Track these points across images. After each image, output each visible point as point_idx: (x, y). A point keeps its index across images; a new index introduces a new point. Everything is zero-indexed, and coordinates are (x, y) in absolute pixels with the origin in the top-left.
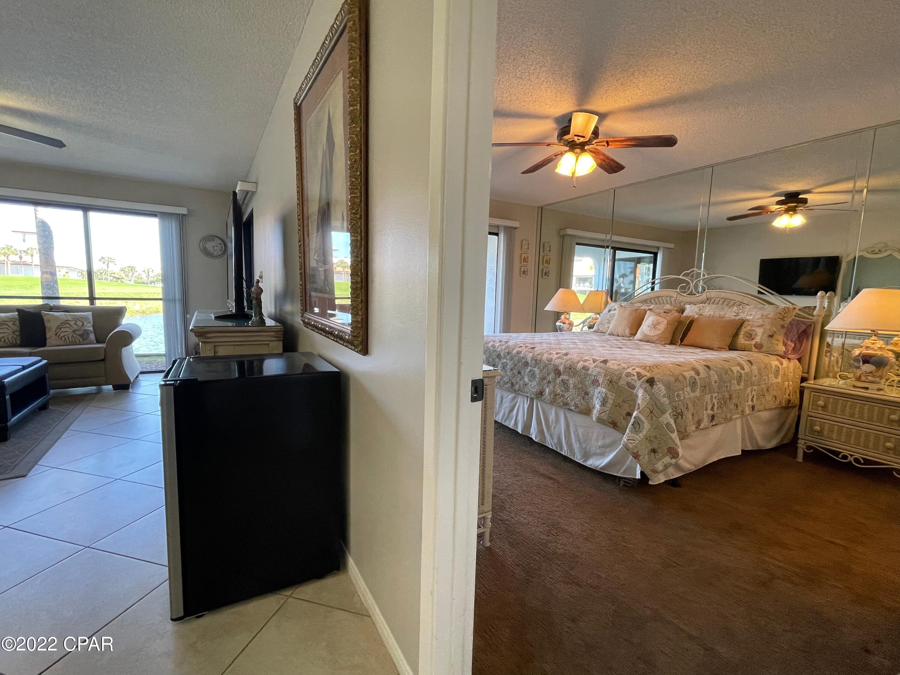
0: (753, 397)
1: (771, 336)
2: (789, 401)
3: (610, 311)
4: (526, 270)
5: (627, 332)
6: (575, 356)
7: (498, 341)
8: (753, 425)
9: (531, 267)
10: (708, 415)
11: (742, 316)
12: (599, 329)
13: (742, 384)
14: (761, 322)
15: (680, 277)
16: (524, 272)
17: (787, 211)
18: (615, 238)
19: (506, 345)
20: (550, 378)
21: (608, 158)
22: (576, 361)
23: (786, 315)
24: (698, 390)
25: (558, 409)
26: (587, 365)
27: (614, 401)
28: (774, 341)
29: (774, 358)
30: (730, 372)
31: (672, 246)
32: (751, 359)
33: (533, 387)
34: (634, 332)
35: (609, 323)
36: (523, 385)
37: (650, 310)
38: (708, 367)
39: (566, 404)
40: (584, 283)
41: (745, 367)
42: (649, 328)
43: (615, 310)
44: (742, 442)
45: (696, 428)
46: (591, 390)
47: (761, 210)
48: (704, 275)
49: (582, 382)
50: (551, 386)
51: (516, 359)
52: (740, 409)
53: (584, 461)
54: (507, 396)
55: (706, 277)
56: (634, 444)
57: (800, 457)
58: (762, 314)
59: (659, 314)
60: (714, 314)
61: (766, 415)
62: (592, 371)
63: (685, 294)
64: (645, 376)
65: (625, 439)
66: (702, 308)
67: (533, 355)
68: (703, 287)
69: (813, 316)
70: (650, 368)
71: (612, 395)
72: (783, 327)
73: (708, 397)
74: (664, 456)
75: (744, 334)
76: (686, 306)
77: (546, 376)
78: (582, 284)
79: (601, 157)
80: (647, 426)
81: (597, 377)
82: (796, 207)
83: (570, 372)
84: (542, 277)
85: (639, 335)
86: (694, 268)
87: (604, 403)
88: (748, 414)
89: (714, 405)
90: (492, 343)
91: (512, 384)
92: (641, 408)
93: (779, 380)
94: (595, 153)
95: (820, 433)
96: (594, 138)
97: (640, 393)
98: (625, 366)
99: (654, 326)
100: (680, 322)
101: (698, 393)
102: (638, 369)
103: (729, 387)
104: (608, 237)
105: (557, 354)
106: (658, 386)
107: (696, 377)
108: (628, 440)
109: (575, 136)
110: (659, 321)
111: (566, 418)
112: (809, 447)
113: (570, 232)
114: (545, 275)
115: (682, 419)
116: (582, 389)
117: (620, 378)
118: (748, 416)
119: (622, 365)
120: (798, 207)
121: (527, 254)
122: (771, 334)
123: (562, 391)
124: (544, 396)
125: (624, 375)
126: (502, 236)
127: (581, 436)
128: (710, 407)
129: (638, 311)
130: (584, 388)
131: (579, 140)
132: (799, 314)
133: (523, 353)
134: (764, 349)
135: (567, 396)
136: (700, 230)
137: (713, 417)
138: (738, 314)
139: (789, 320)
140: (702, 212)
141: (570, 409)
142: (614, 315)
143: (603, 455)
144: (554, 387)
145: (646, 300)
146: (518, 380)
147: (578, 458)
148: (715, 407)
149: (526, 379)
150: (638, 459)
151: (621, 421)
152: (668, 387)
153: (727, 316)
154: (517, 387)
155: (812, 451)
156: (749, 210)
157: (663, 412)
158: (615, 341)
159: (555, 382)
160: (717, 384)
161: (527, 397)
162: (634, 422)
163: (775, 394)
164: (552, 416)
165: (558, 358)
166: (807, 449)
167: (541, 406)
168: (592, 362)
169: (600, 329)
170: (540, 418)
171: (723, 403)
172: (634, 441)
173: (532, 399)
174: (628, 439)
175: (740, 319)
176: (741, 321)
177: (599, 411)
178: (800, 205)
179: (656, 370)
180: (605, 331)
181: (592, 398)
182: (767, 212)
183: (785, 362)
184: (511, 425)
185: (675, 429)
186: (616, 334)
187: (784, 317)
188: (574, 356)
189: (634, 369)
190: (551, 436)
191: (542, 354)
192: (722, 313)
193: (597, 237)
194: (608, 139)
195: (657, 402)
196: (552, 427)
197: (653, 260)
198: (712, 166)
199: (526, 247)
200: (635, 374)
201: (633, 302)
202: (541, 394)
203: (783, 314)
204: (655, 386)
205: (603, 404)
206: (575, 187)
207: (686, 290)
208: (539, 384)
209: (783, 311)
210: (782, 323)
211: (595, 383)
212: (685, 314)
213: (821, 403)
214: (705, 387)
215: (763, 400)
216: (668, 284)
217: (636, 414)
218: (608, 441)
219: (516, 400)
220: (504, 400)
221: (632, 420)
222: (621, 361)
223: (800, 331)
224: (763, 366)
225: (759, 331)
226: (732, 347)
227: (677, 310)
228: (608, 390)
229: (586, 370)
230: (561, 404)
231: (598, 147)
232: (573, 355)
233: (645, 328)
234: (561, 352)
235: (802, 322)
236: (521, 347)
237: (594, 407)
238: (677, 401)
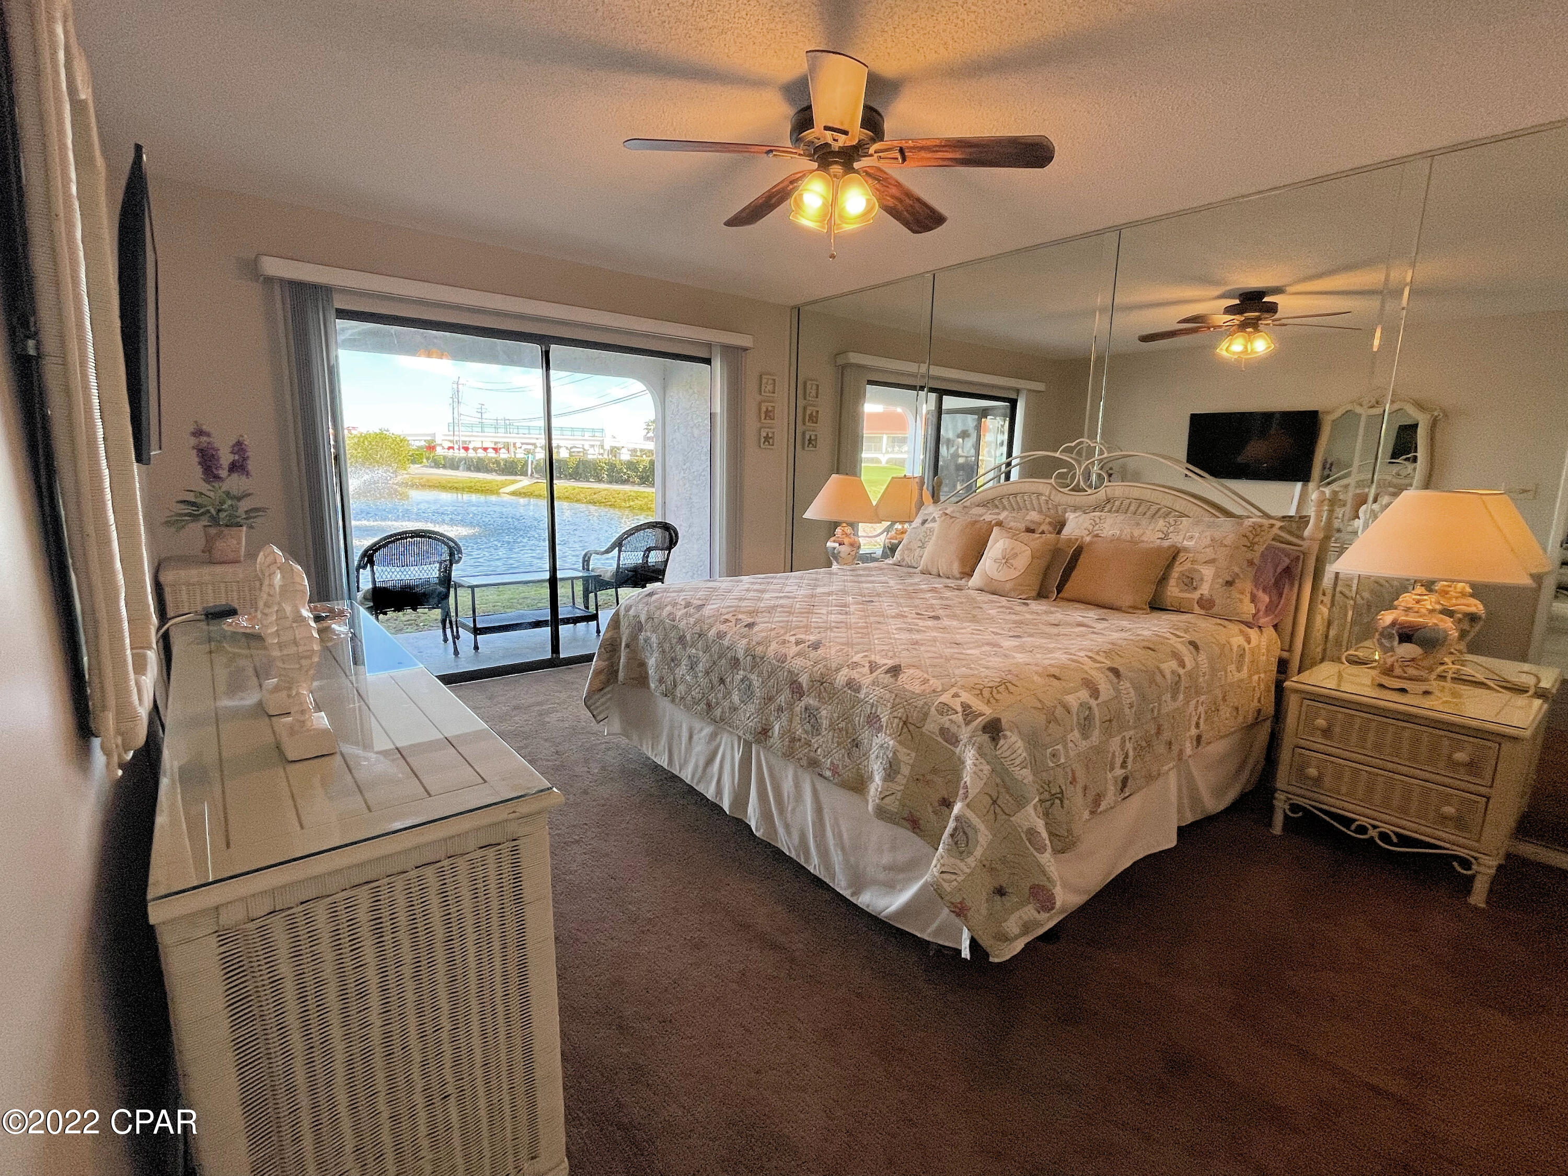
0: (1199, 718)
1: (1229, 583)
2: (1259, 711)
3: (924, 522)
4: (770, 435)
5: (956, 569)
6: (833, 651)
7: (683, 603)
8: (1195, 773)
9: (781, 427)
10: (1115, 778)
11: (1176, 539)
12: (903, 560)
13: (1181, 697)
14: (1210, 553)
15: (1057, 455)
16: (767, 438)
17: (1243, 326)
18: (936, 371)
19: (696, 616)
20: (782, 699)
21: (908, 194)
22: (834, 666)
23: (1256, 540)
24: (1096, 733)
25: (800, 771)
26: (856, 676)
27: (912, 770)
28: (1235, 595)
29: (1234, 628)
30: (1159, 678)
31: (1040, 386)
32: (1195, 637)
33: (748, 717)
34: (967, 570)
35: (922, 547)
36: (730, 708)
37: (1000, 524)
38: (1115, 672)
39: (813, 764)
40: (900, 447)
41: (1186, 660)
42: (997, 565)
43: (934, 520)
44: (1179, 812)
45: (1092, 813)
46: (865, 735)
47: (1198, 323)
48: (1101, 452)
49: (846, 716)
50: (785, 717)
51: (715, 649)
52: (1176, 748)
53: (853, 894)
54: (701, 730)
55: (1106, 455)
56: (955, 883)
57: (1278, 828)
58: (1212, 536)
59: (1014, 536)
60: (1121, 535)
61: (1217, 748)
62: (867, 695)
63: (1066, 490)
64: (981, 715)
65: (935, 870)
66: (1098, 520)
67: (749, 643)
68: (1099, 475)
69: (1303, 539)
70: (989, 692)
71: (909, 755)
72: (1251, 563)
73: (1115, 744)
74: (1022, 904)
75: (1179, 578)
76: (1067, 515)
77: (774, 693)
78: (897, 449)
79: (894, 191)
80: (984, 835)
81: (876, 710)
82: (1259, 319)
83: (823, 690)
84: (803, 448)
85: (976, 579)
86: (1083, 437)
87: (891, 771)
88: (1190, 756)
89: (1127, 756)
90: (669, 608)
91: (709, 705)
92: (970, 797)
93: (1245, 673)
94: (879, 180)
95: (1318, 781)
96: (873, 141)
97: (970, 756)
98: (935, 683)
99: (1007, 560)
100: (1056, 552)
101: (1096, 736)
102: (965, 697)
103: (1156, 711)
104: (923, 368)
105: (798, 643)
106: (1009, 741)
107: (1093, 703)
108: (942, 872)
109: (827, 128)
110: (1015, 551)
111: (815, 792)
112: (1295, 808)
113: (855, 358)
114: (809, 443)
115: (1062, 807)
116: (847, 733)
117: (926, 715)
118: (1190, 761)
119: (931, 682)
120: (1260, 319)
121: (772, 402)
122: (1230, 579)
123: (806, 732)
124: (772, 740)
125: (933, 709)
126: (717, 363)
127: (845, 836)
128: (1118, 761)
129: (977, 526)
130: (850, 730)
131: (836, 140)
132: (1279, 536)
133: (728, 636)
134: (1215, 610)
135: (816, 746)
136: (1095, 362)
137: (1125, 780)
138: (1166, 536)
139: (1262, 548)
140: (1099, 323)
141: (821, 775)
142: (931, 530)
143: (891, 886)
144: (791, 721)
145: (993, 500)
146: (720, 695)
147: (842, 886)
148: (1130, 760)
149: (736, 698)
150: (965, 916)
151: (927, 814)
152: (1033, 741)
153: (1145, 538)
154: (718, 712)
155: (1300, 814)
156: (1179, 322)
157: (1020, 802)
158: (929, 595)
159: (791, 710)
160: (1133, 710)
161: (740, 738)
162: (955, 829)
163: (1236, 704)
164: (788, 785)
165: (798, 654)
166: (1291, 810)
167: (766, 759)
168: (866, 670)
169: (906, 559)
170: (766, 789)
171: (1145, 747)
172: (954, 877)
173: (748, 745)
174: (943, 869)
175: (1169, 547)
176: (1172, 550)
177: (881, 792)
178: (1266, 315)
179: (1003, 697)
180: (914, 565)
181: (866, 755)
182: (1209, 328)
183: (1253, 633)
184: (710, 794)
185: (1047, 842)
186: (934, 571)
187: (1253, 544)
188: (831, 652)
189: (956, 695)
190: (787, 827)
191: (766, 642)
192: (1136, 533)
193: (903, 369)
194: (904, 144)
195: (1007, 779)
196: (790, 809)
197: (1008, 411)
198: (1118, 229)
199: (770, 387)
200: (959, 709)
201: (968, 504)
202: (764, 733)
203: (1251, 537)
204: (1002, 742)
205: (889, 775)
206: (833, 256)
207: (1068, 481)
208: (761, 711)
209: (1251, 532)
210: (1249, 555)
211: (873, 720)
212: (1066, 531)
213: (1321, 722)
214: (1110, 721)
215: (1216, 719)
216: (1034, 469)
217: (960, 811)
218: (902, 857)
219: (718, 740)
220: (695, 737)
221: (951, 824)
222: (930, 670)
223: (1279, 570)
224: (1217, 650)
225: (1207, 572)
226: (1156, 606)
227: (1050, 523)
228: (900, 742)
229: (855, 691)
230: (804, 762)
231: (883, 165)
232: (830, 647)
233: (988, 565)
234: (807, 637)
235: (1283, 550)
236: (726, 621)
237: (871, 778)
238: (1053, 768)
